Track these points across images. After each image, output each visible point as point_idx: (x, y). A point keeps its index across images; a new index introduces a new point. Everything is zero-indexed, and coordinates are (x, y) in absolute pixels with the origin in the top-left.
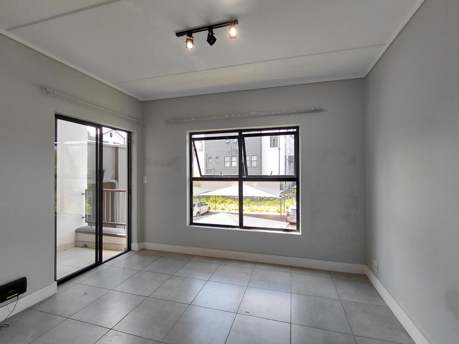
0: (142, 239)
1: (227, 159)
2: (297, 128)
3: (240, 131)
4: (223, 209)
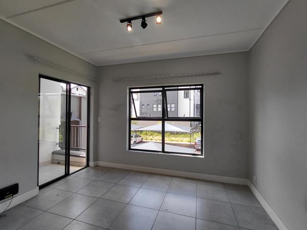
0: (96, 159)
1: (155, 106)
2: (202, 85)
3: (163, 87)
4: (152, 140)
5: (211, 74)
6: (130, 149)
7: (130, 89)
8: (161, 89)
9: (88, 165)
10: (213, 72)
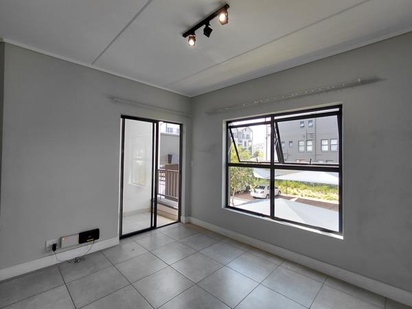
0: (189, 214)
1: (302, 143)
2: (340, 106)
3: (273, 116)
4: (295, 194)
5: (357, 84)
6: (227, 206)
7: (228, 122)
8: (269, 119)
9: (179, 220)
10: (359, 80)
